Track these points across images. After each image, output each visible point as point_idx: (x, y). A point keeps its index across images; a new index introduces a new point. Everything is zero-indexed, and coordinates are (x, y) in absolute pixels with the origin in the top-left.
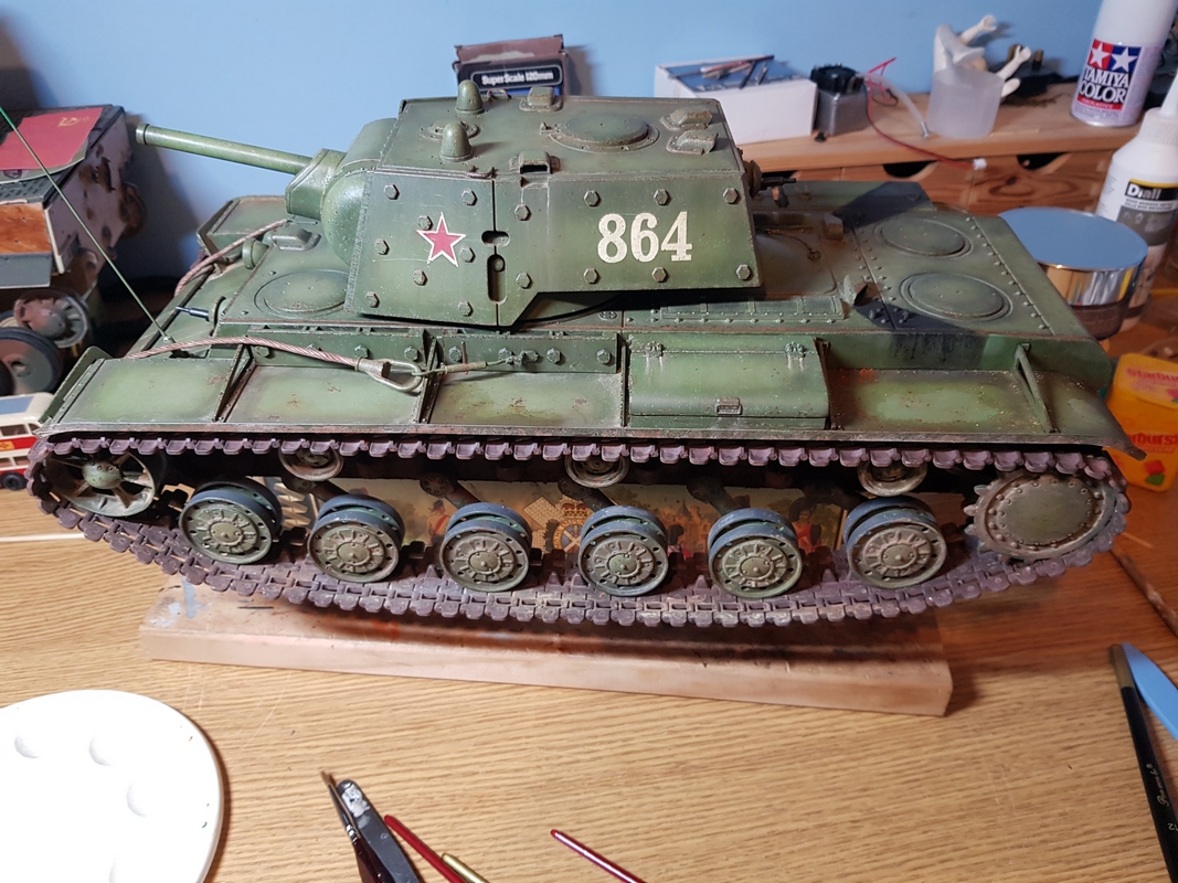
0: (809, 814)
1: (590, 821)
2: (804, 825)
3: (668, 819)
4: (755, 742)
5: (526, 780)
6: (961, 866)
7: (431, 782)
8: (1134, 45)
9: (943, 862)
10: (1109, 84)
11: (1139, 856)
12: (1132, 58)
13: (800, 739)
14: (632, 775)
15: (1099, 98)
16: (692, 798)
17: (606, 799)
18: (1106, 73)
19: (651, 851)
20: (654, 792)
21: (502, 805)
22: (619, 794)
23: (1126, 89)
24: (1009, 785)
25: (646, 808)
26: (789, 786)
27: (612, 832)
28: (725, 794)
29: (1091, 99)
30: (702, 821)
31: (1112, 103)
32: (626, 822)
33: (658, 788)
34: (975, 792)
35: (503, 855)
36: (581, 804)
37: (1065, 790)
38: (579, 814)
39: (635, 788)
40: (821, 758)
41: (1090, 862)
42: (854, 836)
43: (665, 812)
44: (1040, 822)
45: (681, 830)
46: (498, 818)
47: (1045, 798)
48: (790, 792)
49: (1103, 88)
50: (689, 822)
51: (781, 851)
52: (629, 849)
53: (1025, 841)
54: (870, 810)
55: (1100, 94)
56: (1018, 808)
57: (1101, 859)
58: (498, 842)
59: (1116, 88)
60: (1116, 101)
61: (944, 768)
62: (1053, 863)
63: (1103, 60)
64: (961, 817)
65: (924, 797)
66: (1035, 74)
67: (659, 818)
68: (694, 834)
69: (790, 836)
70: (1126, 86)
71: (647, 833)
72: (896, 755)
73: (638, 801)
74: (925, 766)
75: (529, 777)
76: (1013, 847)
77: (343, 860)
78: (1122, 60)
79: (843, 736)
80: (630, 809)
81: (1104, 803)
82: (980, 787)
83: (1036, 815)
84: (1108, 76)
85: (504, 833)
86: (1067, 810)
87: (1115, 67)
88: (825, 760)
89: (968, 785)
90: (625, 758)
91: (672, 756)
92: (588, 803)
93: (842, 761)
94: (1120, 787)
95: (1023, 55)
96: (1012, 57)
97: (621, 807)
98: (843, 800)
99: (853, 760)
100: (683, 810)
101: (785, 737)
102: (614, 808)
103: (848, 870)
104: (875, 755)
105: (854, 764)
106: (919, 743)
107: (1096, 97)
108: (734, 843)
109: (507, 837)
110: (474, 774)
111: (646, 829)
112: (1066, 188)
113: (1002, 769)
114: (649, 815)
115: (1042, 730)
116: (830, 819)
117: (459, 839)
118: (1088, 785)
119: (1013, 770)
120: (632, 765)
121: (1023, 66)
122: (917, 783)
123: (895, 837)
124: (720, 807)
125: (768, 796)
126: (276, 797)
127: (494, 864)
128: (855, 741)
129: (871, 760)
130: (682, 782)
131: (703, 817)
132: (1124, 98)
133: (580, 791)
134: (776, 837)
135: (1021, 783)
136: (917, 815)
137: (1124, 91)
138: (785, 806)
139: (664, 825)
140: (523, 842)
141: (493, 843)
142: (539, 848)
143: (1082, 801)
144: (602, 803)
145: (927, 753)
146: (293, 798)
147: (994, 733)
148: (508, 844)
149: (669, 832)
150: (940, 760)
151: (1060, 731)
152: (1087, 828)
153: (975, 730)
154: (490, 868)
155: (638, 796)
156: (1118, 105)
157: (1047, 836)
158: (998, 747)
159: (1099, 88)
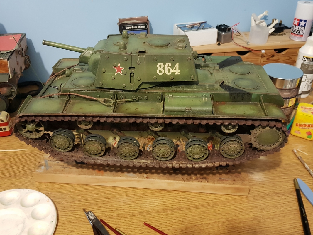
0: (212, 219)
1: (154, 221)
2: (210, 222)
3: (175, 220)
4: (198, 202)
5: (137, 211)
6: (251, 232)
7: (112, 212)
8: (305, 19)
10: (299, 29)
12: (305, 23)
13: (210, 201)
14: (165, 210)
15: (297, 33)
16: (181, 215)
17: (158, 216)
18: (298, 27)
19: (170, 228)
20: (171, 214)
21: (131, 217)
22: (162, 214)
23: (304, 31)
24: (265, 213)
25: (169, 218)
26: (207, 213)
27: (160, 223)
28: (190, 214)
29: (294, 34)
30: (183, 221)
31: (300, 35)
32: (164, 221)
33: (172, 213)
34: (256, 214)
35: (131, 229)
36: (152, 217)
37: (279, 214)
38: (151, 219)
39: (166, 213)
40: (216, 206)
41: (285, 231)
42: (223, 225)
43: (174, 219)
44: (272, 222)
45: (178, 223)
46: (130, 220)
47: (274, 216)
48: (207, 214)
49: (297, 31)
50: (180, 221)
51: (204, 228)
52: (164, 228)
54: (228, 219)
55: (297, 32)
56: (267, 218)
58: (130, 226)
59: (301, 31)
60: (301, 34)
61: (248, 209)
62: (275, 231)
63: (297, 23)
64: (252, 220)
65: (242, 216)
66: (280, 26)
67: (172, 220)
68: (181, 224)
69: (206, 225)
70: (304, 30)
71: (169, 224)
72: (235, 205)
73: (167, 216)
74: (243, 208)
75: (138, 210)
77: (89, 230)
78: (302, 23)
79: (221, 201)
80: (165, 218)
81: (290, 217)
82: (257, 213)
83: (272, 220)
84: (299, 27)
85: (131, 224)
86: (280, 219)
87: (300, 25)
88: (217, 206)
89: (254, 213)
90: (164, 206)
91: (176, 205)
92: (154, 216)
93: (221, 207)
94: (294, 214)
95: (276, 22)
96: (273, 22)
97: (162, 218)
98: (221, 216)
99: (224, 206)
100: (178, 218)
101: (206, 201)
102: (160, 218)
103: (221, 233)
104: (230, 205)
105: (224, 207)
106: (242, 202)
107: (296, 33)
108: (192, 226)
109: (132, 225)
110: (124, 209)
111: (169, 223)
112: (288, 58)
113: (263, 209)
114: (170, 219)
115: (274, 200)
116: (217, 221)
117: (120, 225)
118: (286, 213)
119: (266, 209)
120: (165, 207)
121: (276, 25)
122: (241, 212)
123: (234, 225)
124: (189, 218)
125: (201, 215)
126: (71, 215)
127: (129, 231)
128: (224, 202)
129: (229, 207)
130: (178, 212)
131: (184, 220)
132: (303, 33)
133: (151, 214)
134: (203, 225)
135: (268, 212)
136: (240, 220)
137: (303, 32)
138: (205, 217)
139: (174, 222)
140: (137, 226)
141: (129, 226)
142: (141, 227)
143: (284, 217)
144: (157, 216)
145: (243, 205)
146: (76, 215)
147: (261, 200)
148: (133, 226)
149: (175, 223)
150: (247, 206)
151: (279, 200)
152: (285, 223)
153: (257, 199)
154: (128, 232)
155: (167, 215)
156: (302, 35)
158: (263, 204)
159: (296, 31)
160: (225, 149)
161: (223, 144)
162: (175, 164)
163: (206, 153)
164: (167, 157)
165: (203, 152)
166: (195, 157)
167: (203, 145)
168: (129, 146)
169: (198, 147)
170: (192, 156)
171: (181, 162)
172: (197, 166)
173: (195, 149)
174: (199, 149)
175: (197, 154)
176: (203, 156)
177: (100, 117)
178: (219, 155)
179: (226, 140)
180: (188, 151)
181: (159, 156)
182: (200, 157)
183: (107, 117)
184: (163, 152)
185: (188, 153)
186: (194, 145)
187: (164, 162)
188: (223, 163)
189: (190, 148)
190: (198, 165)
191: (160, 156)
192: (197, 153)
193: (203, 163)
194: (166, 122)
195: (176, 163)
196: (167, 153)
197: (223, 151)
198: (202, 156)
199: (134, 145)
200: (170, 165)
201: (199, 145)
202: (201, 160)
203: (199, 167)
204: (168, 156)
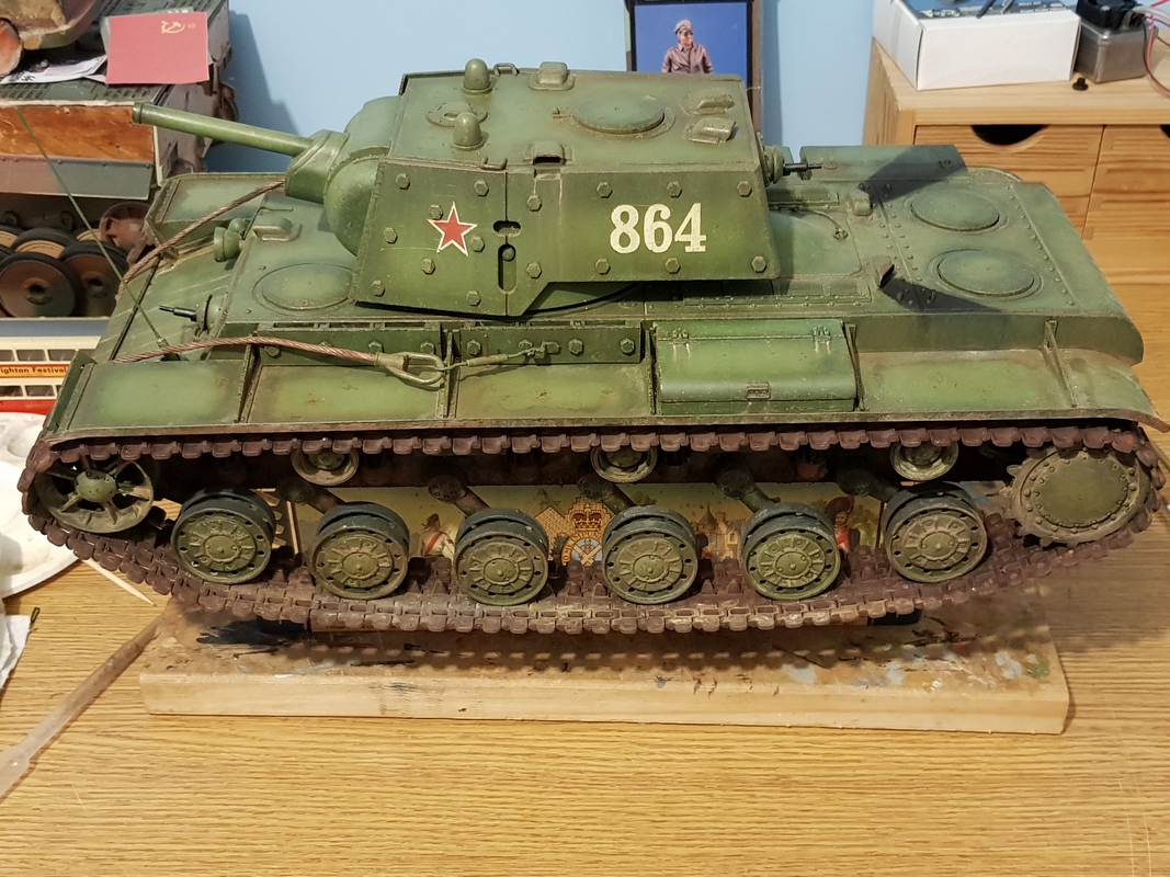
160: (907, 546)
161: (899, 524)
162: (703, 616)
163: (829, 566)
164: (670, 588)
165: (818, 561)
166: (783, 585)
167: (820, 532)
168: (506, 549)
169: (796, 540)
170: (771, 580)
171: (726, 604)
172: (793, 620)
173: (786, 550)
174: (800, 551)
175: (795, 571)
176: (817, 580)
177: (394, 434)
178: (882, 572)
179: (911, 510)
180: (756, 560)
181: (634, 586)
182: (804, 583)
183: (424, 434)
184: (650, 569)
185: (753, 569)
186: (782, 532)
187: (655, 608)
188: (898, 602)
189: (763, 548)
190: (795, 616)
191: (642, 586)
192: (792, 566)
193: (817, 608)
194: (665, 447)
195: (705, 613)
196: (665, 572)
197: (897, 553)
198: (815, 577)
199: (527, 544)
200: (680, 622)
201: (802, 531)
202: (809, 593)
203: (800, 622)
204: (672, 581)
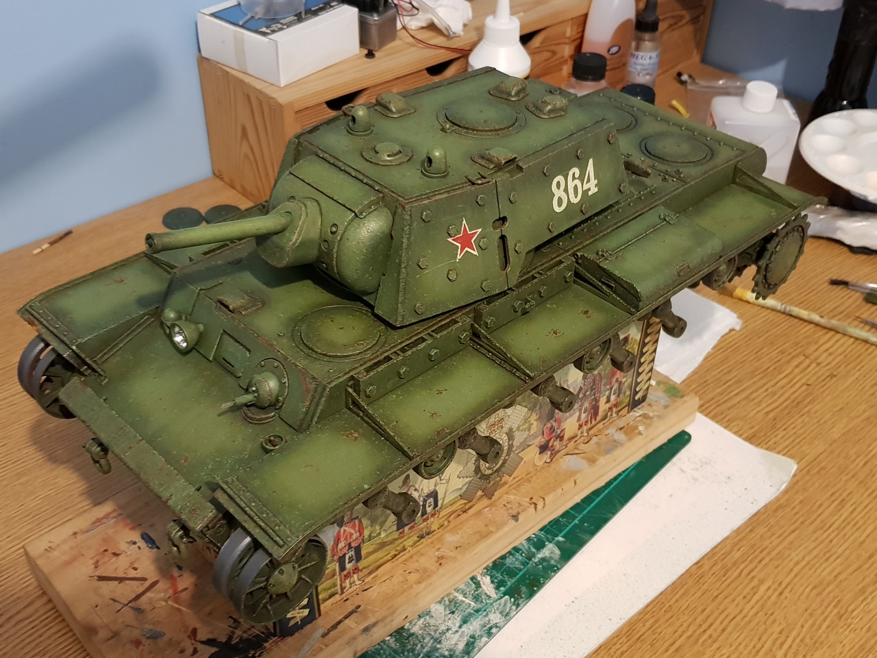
9: (760, 562)
11: (851, 505)
53: (793, 527)
57: (835, 518)
76: (789, 534)
157: (802, 519)
